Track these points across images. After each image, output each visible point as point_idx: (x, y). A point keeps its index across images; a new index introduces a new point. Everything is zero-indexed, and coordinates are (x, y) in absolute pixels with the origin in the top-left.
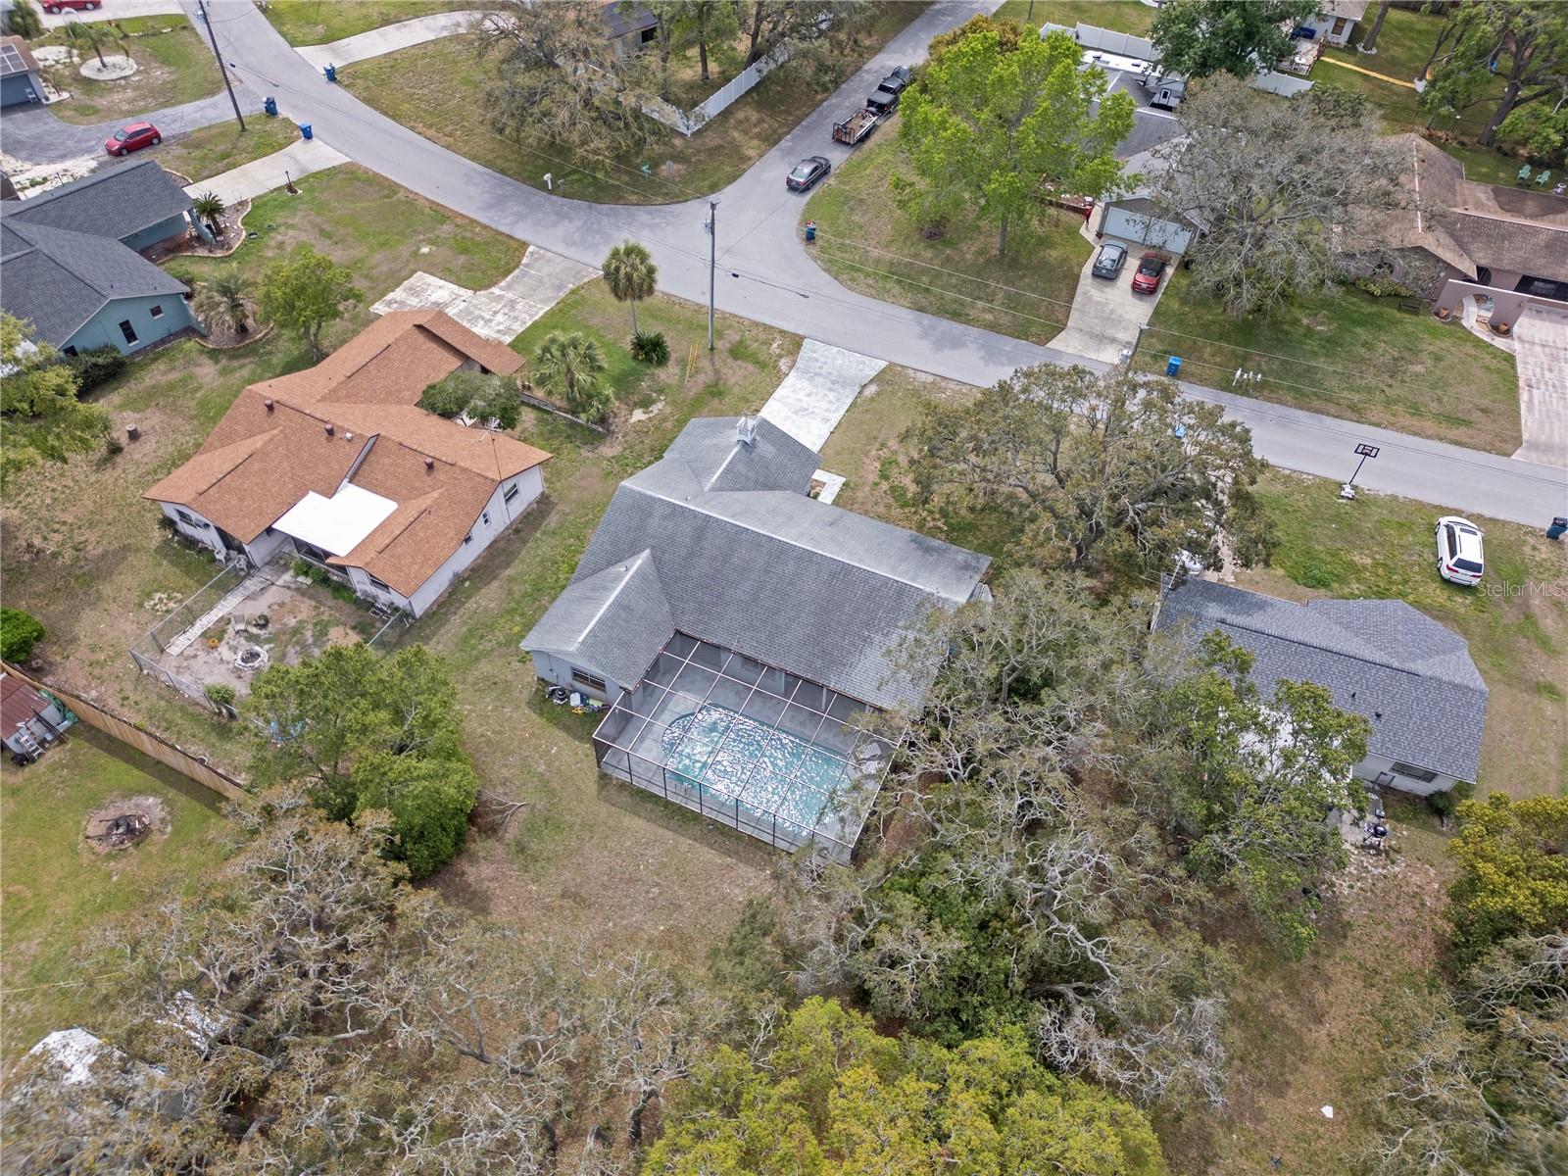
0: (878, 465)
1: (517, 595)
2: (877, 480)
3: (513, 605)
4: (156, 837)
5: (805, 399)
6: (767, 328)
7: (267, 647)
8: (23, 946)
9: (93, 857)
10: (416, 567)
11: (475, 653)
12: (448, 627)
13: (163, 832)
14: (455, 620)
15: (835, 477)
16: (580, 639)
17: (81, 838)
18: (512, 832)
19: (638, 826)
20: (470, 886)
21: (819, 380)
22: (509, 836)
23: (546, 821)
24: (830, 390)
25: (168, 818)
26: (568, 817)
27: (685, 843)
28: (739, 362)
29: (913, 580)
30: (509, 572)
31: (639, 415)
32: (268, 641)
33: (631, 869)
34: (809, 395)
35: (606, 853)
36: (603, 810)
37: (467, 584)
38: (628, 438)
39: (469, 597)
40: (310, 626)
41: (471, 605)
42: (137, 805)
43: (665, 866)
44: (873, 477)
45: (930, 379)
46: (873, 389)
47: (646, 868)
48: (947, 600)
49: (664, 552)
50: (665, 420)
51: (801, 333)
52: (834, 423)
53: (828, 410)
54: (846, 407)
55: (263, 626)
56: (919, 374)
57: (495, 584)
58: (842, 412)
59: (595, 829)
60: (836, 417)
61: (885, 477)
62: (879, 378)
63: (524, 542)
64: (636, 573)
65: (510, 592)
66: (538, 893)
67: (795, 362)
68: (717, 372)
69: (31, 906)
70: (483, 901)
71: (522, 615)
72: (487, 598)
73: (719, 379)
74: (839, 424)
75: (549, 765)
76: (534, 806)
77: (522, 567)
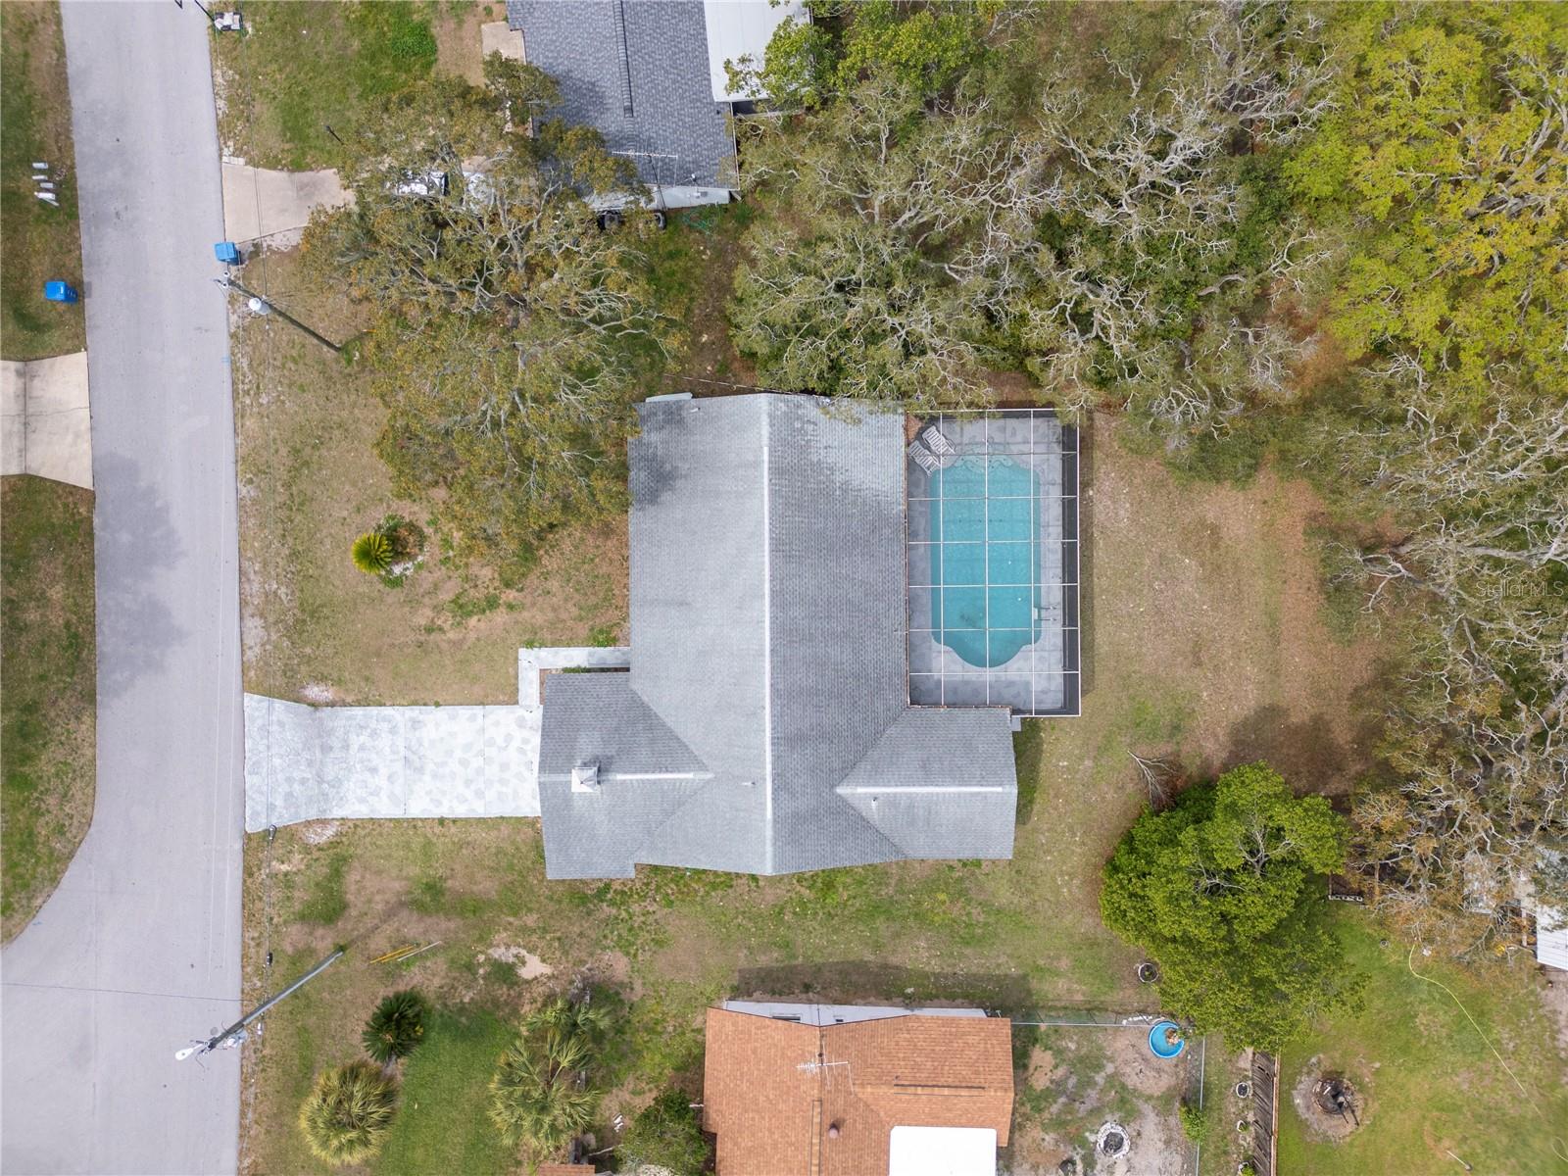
0: (473, 621)
1: (897, 926)
2: (503, 609)
3: (911, 921)
4: (1327, 1065)
5: (384, 771)
6: (249, 897)
7: (1092, 1138)
8: (1465, 1087)
9: (1370, 1102)
10: (970, 1039)
11: (992, 920)
12: (974, 969)
13: (1319, 1062)
14: (962, 968)
15: (523, 664)
16: (999, 789)
17: (1361, 1129)
18: (1163, 748)
19: (1104, 636)
20: (1231, 752)
21: (330, 772)
22: (1170, 748)
23: (1138, 725)
24: (346, 747)
25: (1305, 1070)
26: (1125, 707)
27: (1100, 583)
28: (350, 897)
29: (756, 464)
30: (869, 957)
31: (534, 967)
32: (1084, 1143)
33: (1148, 618)
34: (374, 770)
35: (1144, 650)
36: (1102, 678)
37: (910, 990)
38: (584, 955)
39: (926, 976)
40: (1046, 1115)
41: (935, 966)
42: (1308, 1108)
43: (1130, 590)
44: (500, 617)
45: (254, 625)
46: (314, 692)
47: (1139, 605)
48: (770, 416)
49: (832, 771)
50: (525, 930)
51: (238, 846)
52: (414, 712)
53: (393, 731)
54: (374, 710)
55: (1071, 1161)
56: (249, 641)
57: (894, 960)
58: (387, 711)
59: (1125, 674)
60: (399, 715)
61: (492, 603)
62: (291, 693)
63: (819, 969)
64: (876, 784)
65: (897, 935)
66: (1206, 688)
67: (308, 824)
68: (389, 914)
69: (1435, 1113)
70: (1239, 731)
71: (919, 903)
72: (918, 954)
73: (402, 904)
74: (415, 703)
75: (1081, 759)
76: (1130, 745)
77: (852, 946)
